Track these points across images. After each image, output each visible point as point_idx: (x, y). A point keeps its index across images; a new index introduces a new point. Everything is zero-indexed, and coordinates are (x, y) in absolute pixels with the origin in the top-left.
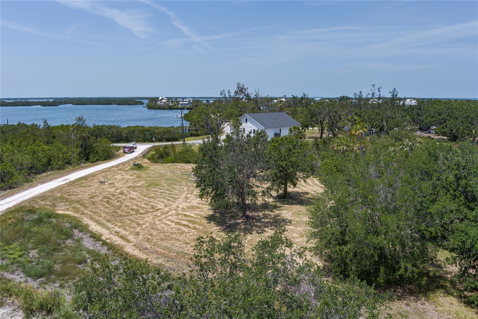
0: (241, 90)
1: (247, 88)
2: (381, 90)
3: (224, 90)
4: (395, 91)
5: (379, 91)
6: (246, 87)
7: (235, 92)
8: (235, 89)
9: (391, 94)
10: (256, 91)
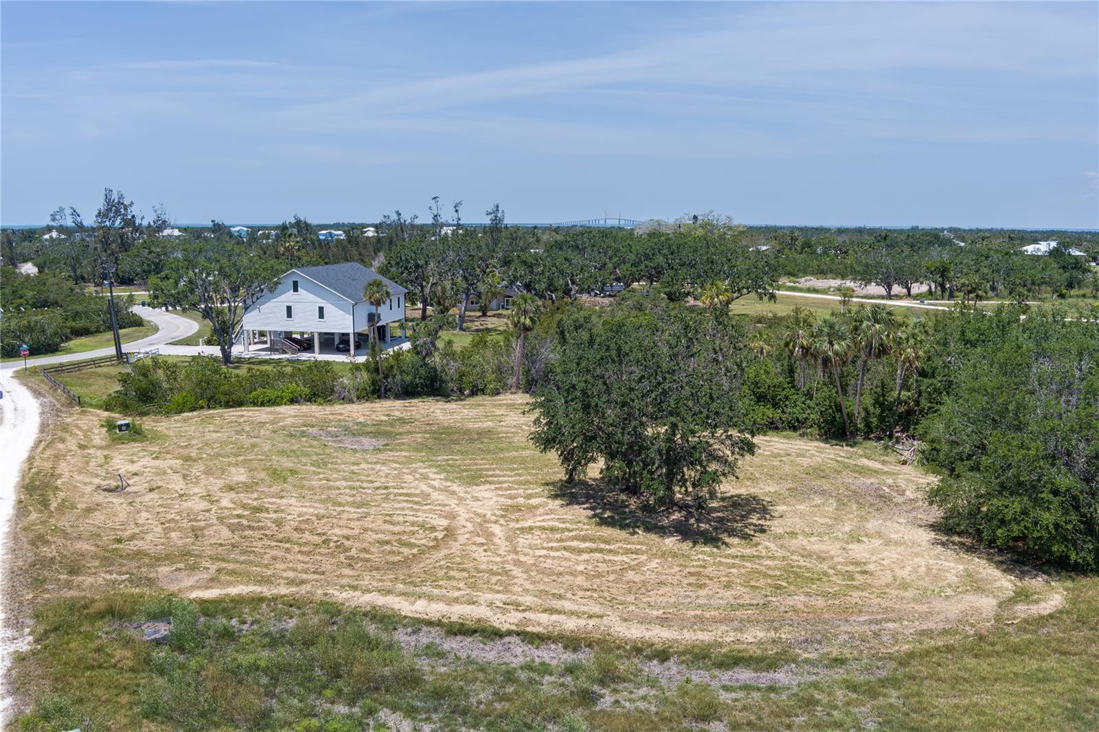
0: (114, 207)
1: (132, 203)
2: (460, 209)
3: (61, 210)
4: (498, 210)
5: (457, 211)
6: (127, 202)
7: (99, 213)
8: (101, 205)
9: (490, 217)
10: (155, 211)
